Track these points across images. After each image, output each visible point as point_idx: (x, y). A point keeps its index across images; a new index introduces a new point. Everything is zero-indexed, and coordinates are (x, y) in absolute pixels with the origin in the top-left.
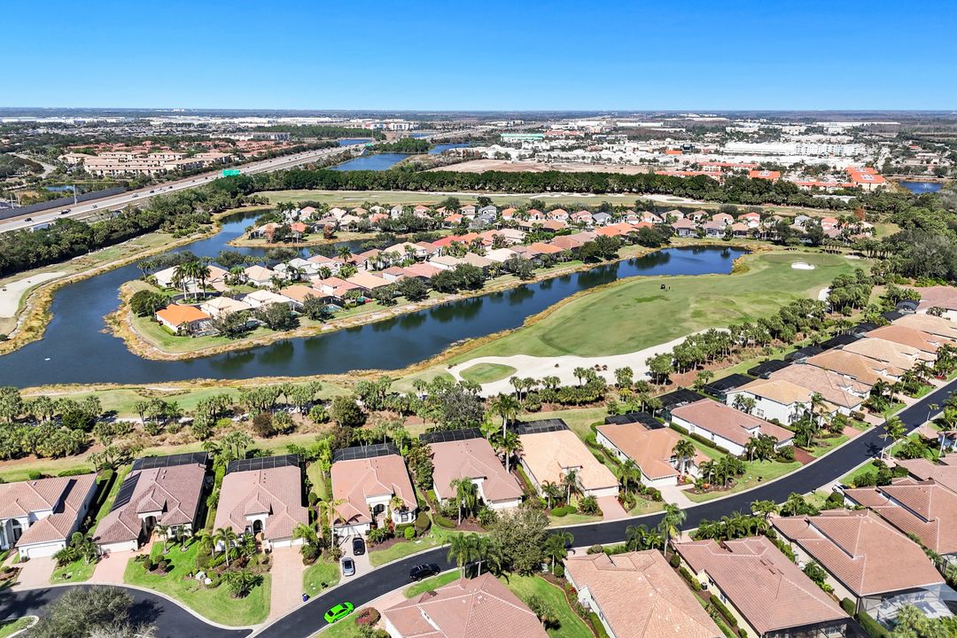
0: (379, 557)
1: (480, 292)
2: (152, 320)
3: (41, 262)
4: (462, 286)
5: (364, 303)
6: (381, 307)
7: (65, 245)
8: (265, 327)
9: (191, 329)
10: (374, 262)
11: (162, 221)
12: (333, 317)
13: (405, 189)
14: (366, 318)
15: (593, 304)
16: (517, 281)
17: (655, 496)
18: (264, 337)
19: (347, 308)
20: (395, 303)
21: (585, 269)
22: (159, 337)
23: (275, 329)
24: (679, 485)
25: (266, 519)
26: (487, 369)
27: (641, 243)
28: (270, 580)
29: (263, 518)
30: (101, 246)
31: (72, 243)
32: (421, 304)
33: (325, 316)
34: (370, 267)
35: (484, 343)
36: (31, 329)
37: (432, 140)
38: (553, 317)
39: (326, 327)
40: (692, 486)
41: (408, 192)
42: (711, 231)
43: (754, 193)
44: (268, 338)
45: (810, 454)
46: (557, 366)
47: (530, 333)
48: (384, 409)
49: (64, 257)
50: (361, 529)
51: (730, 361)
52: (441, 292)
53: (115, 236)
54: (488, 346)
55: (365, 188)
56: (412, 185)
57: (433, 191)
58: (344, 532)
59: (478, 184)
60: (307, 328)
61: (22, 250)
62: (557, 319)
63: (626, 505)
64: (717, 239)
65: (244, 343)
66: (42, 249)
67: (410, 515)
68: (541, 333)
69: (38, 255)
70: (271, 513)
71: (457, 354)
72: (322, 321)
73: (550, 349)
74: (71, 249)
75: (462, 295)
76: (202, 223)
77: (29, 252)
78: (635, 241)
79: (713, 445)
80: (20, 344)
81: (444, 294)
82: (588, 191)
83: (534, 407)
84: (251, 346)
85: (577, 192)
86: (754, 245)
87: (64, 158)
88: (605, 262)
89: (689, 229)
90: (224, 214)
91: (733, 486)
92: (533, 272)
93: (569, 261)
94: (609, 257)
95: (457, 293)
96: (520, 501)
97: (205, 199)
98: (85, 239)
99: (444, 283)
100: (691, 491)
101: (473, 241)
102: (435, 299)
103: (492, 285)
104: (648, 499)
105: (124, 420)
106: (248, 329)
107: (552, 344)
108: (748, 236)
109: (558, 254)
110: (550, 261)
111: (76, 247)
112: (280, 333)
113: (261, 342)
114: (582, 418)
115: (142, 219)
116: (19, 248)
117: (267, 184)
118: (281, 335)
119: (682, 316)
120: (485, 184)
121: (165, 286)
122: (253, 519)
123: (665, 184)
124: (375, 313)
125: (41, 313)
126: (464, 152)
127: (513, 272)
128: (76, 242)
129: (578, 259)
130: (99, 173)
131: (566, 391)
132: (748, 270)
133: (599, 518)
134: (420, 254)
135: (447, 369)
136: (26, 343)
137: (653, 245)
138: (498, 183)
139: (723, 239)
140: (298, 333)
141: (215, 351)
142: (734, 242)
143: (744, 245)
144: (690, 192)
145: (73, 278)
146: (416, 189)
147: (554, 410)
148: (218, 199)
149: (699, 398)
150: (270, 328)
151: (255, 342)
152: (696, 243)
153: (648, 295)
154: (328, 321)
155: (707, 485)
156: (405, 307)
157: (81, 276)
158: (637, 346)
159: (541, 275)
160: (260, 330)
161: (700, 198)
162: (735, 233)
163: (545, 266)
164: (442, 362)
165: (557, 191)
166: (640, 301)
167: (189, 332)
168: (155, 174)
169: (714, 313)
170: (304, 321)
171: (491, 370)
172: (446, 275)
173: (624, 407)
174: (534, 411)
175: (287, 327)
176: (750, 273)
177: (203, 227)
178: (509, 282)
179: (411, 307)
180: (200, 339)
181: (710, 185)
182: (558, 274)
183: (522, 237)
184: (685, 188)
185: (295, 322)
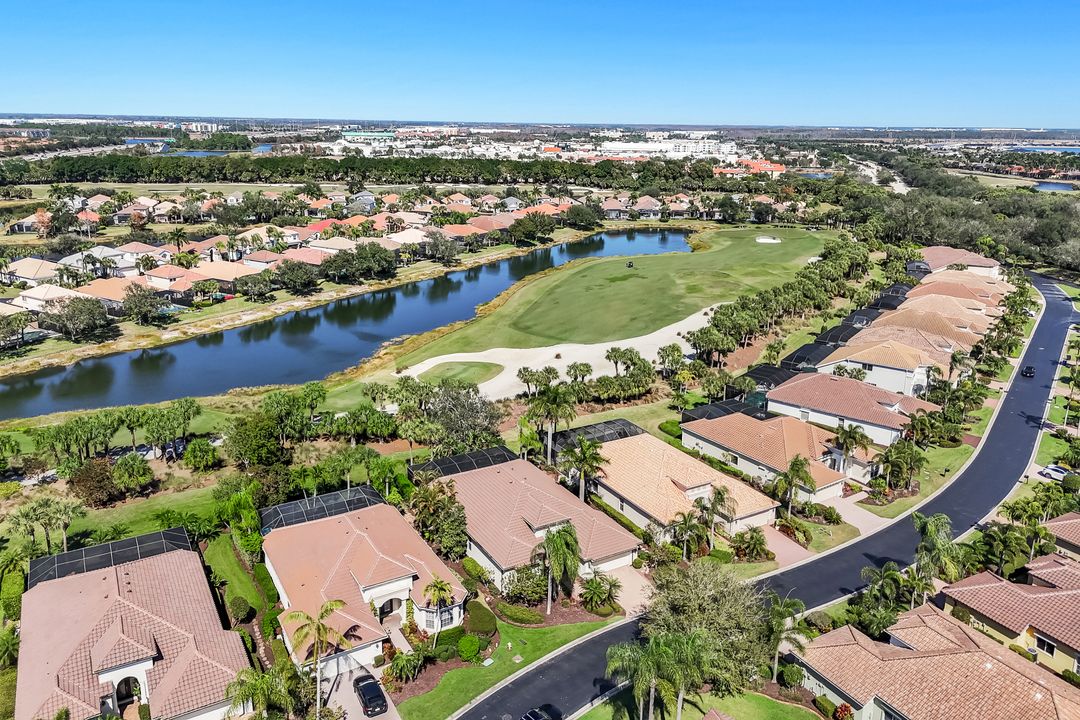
1: (394, 283)
4: (367, 274)
5: (224, 300)
6: (251, 304)
8: (58, 339)
10: (224, 250)
12: (177, 321)
13: (237, 180)
14: (232, 319)
15: (557, 287)
16: (439, 269)
18: (58, 353)
19: (199, 307)
20: (272, 298)
21: (520, 254)
23: (77, 341)
24: (847, 496)
25: (149, 673)
26: (458, 369)
27: (572, 225)
29: (140, 672)
32: (313, 298)
33: (163, 320)
34: (215, 258)
35: (433, 338)
37: (253, 138)
38: (514, 303)
39: (169, 335)
40: (865, 495)
41: (240, 184)
42: (643, 213)
44: (67, 354)
45: (968, 433)
46: (558, 356)
47: (492, 323)
48: (316, 437)
52: (338, 283)
54: (442, 342)
55: (177, 179)
57: (276, 183)
58: (328, 668)
59: (337, 173)
60: (133, 338)
62: (520, 305)
63: (799, 536)
64: (653, 221)
65: (24, 364)
67: (456, 611)
68: (508, 321)
70: (158, 657)
71: (399, 354)
72: (159, 326)
73: (535, 338)
75: (366, 288)
78: (565, 223)
81: (343, 285)
84: (38, 368)
85: (464, 182)
86: (696, 224)
88: (538, 246)
89: (620, 211)
92: (457, 257)
93: (497, 244)
94: (543, 241)
95: (361, 283)
96: (635, 556)
99: (340, 270)
100: (868, 502)
101: (361, 224)
102: (330, 293)
103: (406, 274)
104: (819, 522)
106: (27, 343)
108: (686, 216)
109: (481, 237)
110: (474, 245)
112: (88, 346)
113: (55, 361)
118: (90, 349)
119: (675, 292)
120: (346, 173)
122: (116, 677)
123: (565, 172)
124: (241, 314)
126: (301, 148)
127: (432, 257)
129: (506, 243)
132: (710, 247)
133: (770, 564)
134: (290, 241)
137: (585, 228)
138: (364, 172)
139: (661, 221)
140: (122, 344)
142: (673, 223)
143: (687, 226)
144: (596, 181)
150: (69, 339)
151: (45, 362)
152: (632, 226)
153: (617, 274)
154: (171, 327)
156: (286, 304)
158: (647, 327)
159: (468, 260)
160: (49, 344)
161: (608, 187)
162: (670, 214)
163: (470, 250)
164: (383, 366)
165: (439, 182)
166: (613, 280)
169: (711, 287)
170: (128, 327)
171: (463, 370)
172: (344, 257)
176: (715, 249)
178: (425, 271)
179: (300, 303)
181: (617, 171)
182: (490, 258)
183: (424, 222)
184: (589, 176)
185: (112, 330)
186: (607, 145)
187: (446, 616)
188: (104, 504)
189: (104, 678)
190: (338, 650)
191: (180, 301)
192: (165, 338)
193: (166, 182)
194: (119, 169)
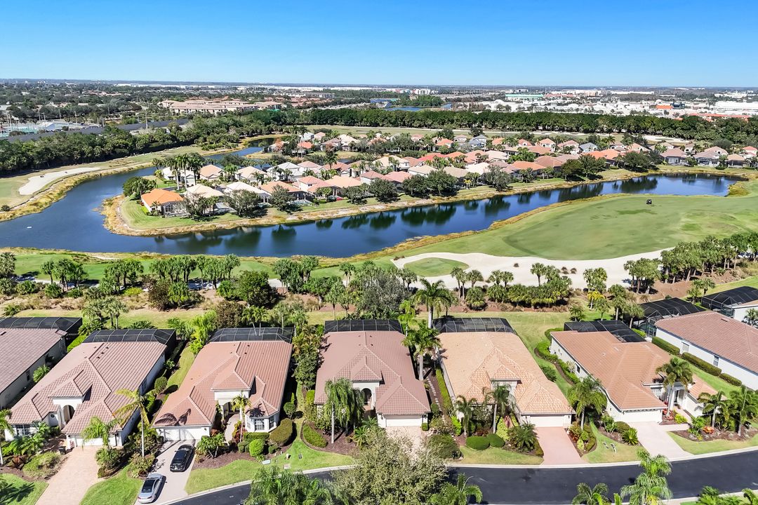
0: (203, 478)
1: (452, 199)
2: (138, 203)
3: (84, 159)
4: (435, 192)
5: (335, 200)
6: (350, 204)
7: (108, 148)
8: (233, 214)
9: (164, 211)
10: (357, 170)
11: (198, 137)
12: (300, 210)
14: (332, 213)
15: (569, 213)
16: (494, 192)
17: (627, 436)
18: (228, 222)
19: (317, 203)
20: (365, 202)
21: (566, 186)
22: (134, 215)
23: (241, 216)
24: (664, 423)
25: (80, 406)
26: (435, 263)
27: (627, 167)
28: (41, 492)
29: (76, 403)
30: (141, 152)
31: (115, 147)
33: (294, 208)
34: (353, 174)
35: (441, 240)
36: (36, 204)
37: (446, 99)
38: (523, 222)
40: (685, 427)
42: (703, 161)
43: (748, 133)
44: (231, 223)
46: (516, 265)
47: (494, 235)
49: (105, 157)
50: (196, 434)
51: (734, 274)
52: (413, 196)
53: (154, 145)
54: (445, 243)
55: (377, 125)
56: (417, 123)
57: (434, 128)
58: (173, 434)
59: (475, 122)
60: (274, 217)
61: (68, 147)
62: (527, 224)
63: (580, 444)
64: (710, 168)
65: (207, 226)
66: (86, 149)
67: (266, 422)
68: (506, 235)
69: (82, 153)
70: (87, 398)
71: (408, 248)
72: (289, 212)
73: (513, 250)
74: (113, 151)
75: (433, 200)
76: (232, 142)
77: (74, 149)
78: (621, 165)
79: (715, 372)
80: (18, 215)
81: (415, 198)
82: (578, 131)
83: (477, 304)
84: (214, 228)
85: (568, 131)
86: (751, 174)
87: (161, 104)
88: (587, 181)
89: (680, 158)
90: (255, 138)
91: (752, 435)
92: (510, 185)
93: (550, 178)
94: (592, 177)
95: (428, 198)
96: (426, 420)
97: (241, 126)
98: (127, 145)
99: (416, 187)
100: (683, 434)
101: (456, 158)
102: (405, 201)
103: (464, 194)
104: (615, 439)
106: (217, 214)
107: (515, 246)
108: (744, 166)
109: (539, 172)
110: (528, 177)
111: (118, 150)
112: (245, 220)
113: (224, 226)
114: (536, 322)
115: (181, 134)
116: (66, 146)
118: (245, 222)
119: (672, 228)
120: (482, 123)
121: (168, 179)
122: (63, 403)
123: (654, 125)
124: (344, 210)
125: (56, 194)
126: (470, 105)
127: (490, 184)
128: (119, 147)
129: (559, 177)
130: (177, 111)
131: (519, 289)
132: (747, 193)
133: (536, 459)
134: (403, 166)
135: (392, 261)
136: (24, 214)
137: (640, 170)
138: (494, 122)
139: (717, 168)
140: (262, 221)
141: (177, 230)
142: (729, 171)
143: (740, 174)
144: (681, 132)
145: (103, 173)
146: (420, 126)
147: (502, 310)
148: (253, 126)
149: (694, 310)
150: (237, 214)
151: (218, 226)
152: (687, 171)
153: (632, 209)
154: (295, 213)
155: (709, 429)
156: (375, 206)
157: (110, 171)
158: (615, 253)
159: (519, 188)
160: (227, 215)
161: (691, 138)
162: (730, 163)
163: (524, 181)
164: (391, 254)
165: (548, 130)
166: (622, 213)
167: (162, 213)
168: (218, 113)
169: (710, 227)
170: (272, 211)
171: (439, 265)
173: (591, 314)
174: (477, 309)
175: (254, 215)
176: (749, 195)
177: (230, 144)
178: (484, 192)
179: (380, 207)
180: (168, 219)
181: (701, 125)
182: (537, 188)
183: (506, 158)
184: (675, 129)
185: (263, 212)
186: (720, 104)
187: (259, 423)
188: (164, 310)
189: (56, 402)
190: (177, 423)
191: (310, 198)
192: (288, 219)
193: (370, 126)
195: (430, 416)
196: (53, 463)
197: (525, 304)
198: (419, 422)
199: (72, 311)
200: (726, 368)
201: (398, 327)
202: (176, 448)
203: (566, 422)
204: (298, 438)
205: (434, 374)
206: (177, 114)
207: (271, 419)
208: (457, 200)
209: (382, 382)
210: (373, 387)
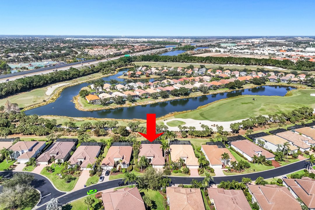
0: (112, 177)
1: (187, 97)
2: (84, 99)
3: (64, 80)
4: (182, 95)
5: (148, 98)
6: (152, 99)
7: (71, 75)
8: (115, 103)
9: (93, 102)
10: (156, 85)
11: (101, 69)
12: (136, 102)
13: (179, 62)
15: (225, 104)
16: (202, 94)
17: (212, 171)
18: (113, 106)
19: (142, 99)
20: (158, 98)
21: (229, 91)
22: (84, 104)
23: (117, 104)
24: (222, 168)
25: (84, 161)
26: (176, 122)
27: (254, 83)
28: (78, 179)
29: (82, 160)
30: (81, 76)
31: (73, 75)
32: (166, 99)
33: (134, 101)
34: (155, 87)
35: (180, 114)
36: (53, 99)
37: (196, 46)
38: (208, 107)
39: (133, 105)
40: (227, 169)
42: (283, 80)
43: (307, 67)
45: (280, 164)
46: (200, 123)
47: (197, 112)
48: (137, 131)
49: (70, 79)
50: (110, 168)
51: (265, 127)
52: (174, 96)
53: (86, 73)
54: (181, 115)
55: (166, 61)
56: (181, 61)
58: (105, 168)
59: (204, 61)
60: (127, 104)
61: (59, 76)
62: (209, 108)
63: (200, 172)
64: (285, 83)
65: (107, 107)
66: (64, 76)
67: (126, 166)
68: (200, 112)
69: (63, 78)
70: (85, 159)
71: (169, 116)
72: (132, 102)
73: (202, 118)
74: (73, 77)
75: (181, 97)
76: (113, 71)
77: (60, 77)
78: (251, 82)
79: (242, 156)
80: (48, 103)
81: (175, 97)
82: (243, 64)
84: (109, 108)
85: (239, 64)
86: (299, 86)
87: (85, 50)
88: (237, 89)
89: (274, 79)
90: (121, 68)
91: (243, 171)
92: (209, 91)
93: (223, 88)
94: (239, 88)
95: (179, 96)
96: (164, 166)
97: (116, 63)
98: (77, 74)
99: (175, 93)
100: (226, 171)
101: (192, 80)
102: (171, 98)
103: (192, 95)
104: (209, 172)
105: (62, 127)
106: (110, 103)
107: (203, 116)
108: (298, 83)
109: (220, 86)
111: (74, 76)
113: (112, 108)
114: (200, 142)
115: (95, 69)
116: (58, 76)
117: (136, 59)
118: (119, 106)
119: (256, 110)
120: (206, 61)
121: (93, 89)
122: (80, 160)
123: (272, 62)
124: (150, 101)
125: (57, 95)
126: (205, 50)
127: (201, 91)
128: (75, 75)
129: (227, 88)
130: (91, 55)
131: (197, 132)
132: (292, 95)
133: (188, 175)
134: (172, 83)
135: (163, 121)
136: (50, 103)
137: (258, 84)
138: (211, 61)
139: (287, 83)
140: (124, 106)
141: (98, 109)
142: (291, 85)
143: (295, 86)
144: (282, 66)
145: (70, 85)
146: (183, 62)
147: (192, 138)
148: (120, 64)
150: (116, 103)
151: (110, 107)
152: (276, 84)
153: (246, 102)
154: (134, 103)
155: (232, 170)
156: (161, 100)
157: (73, 85)
159: (211, 92)
160: (113, 104)
161: (286, 68)
162: (293, 81)
163: (214, 89)
164: (163, 119)
165: (232, 64)
166: (243, 103)
167: (93, 103)
168: (106, 55)
170: (127, 102)
171: (177, 123)
174: (185, 137)
175: (121, 103)
176: (292, 96)
177: (112, 72)
178: (199, 94)
180: (95, 105)
181: (290, 63)
182: (218, 92)
183: (210, 79)
184: (280, 64)
185: (124, 102)
187: (124, 166)
188: (98, 136)
189: (78, 160)
190: (106, 165)
191: (140, 97)
192: (132, 105)
193: (164, 62)
194: (154, 59)
195: (165, 165)
196: (79, 173)
197: (198, 136)
198: (162, 167)
199: (74, 136)
200: (245, 155)
201: (160, 143)
202: (106, 171)
203: (198, 167)
204: (134, 170)
205: (168, 156)
206: (92, 56)
207: (127, 165)
208: (189, 97)
209: (154, 157)
210: (152, 158)
